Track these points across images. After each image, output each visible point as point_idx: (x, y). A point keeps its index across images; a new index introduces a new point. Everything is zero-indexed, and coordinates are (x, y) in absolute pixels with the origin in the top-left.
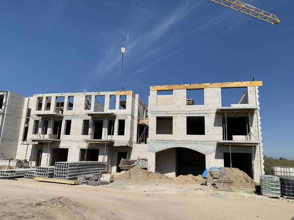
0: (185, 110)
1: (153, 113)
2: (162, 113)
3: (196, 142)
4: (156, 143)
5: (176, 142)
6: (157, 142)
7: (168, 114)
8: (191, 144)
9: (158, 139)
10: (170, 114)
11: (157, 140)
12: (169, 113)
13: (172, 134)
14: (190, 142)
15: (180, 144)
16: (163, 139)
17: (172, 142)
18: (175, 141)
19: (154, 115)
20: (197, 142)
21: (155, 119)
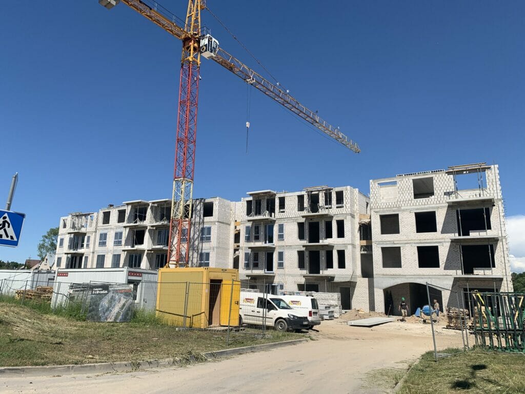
0: (414, 238)
1: (377, 243)
2: (388, 243)
3: (429, 277)
4: (383, 278)
5: (407, 277)
6: (384, 276)
7: (395, 244)
8: (424, 278)
9: (385, 273)
10: (397, 244)
11: (383, 275)
12: (395, 242)
13: (401, 267)
14: (423, 277)
15: (411, 279)
16: (391, 274)
17: (401, 277)
18: (405, 275)
19: (378, 246)
20: (431, 277)
21: (380, 250)
